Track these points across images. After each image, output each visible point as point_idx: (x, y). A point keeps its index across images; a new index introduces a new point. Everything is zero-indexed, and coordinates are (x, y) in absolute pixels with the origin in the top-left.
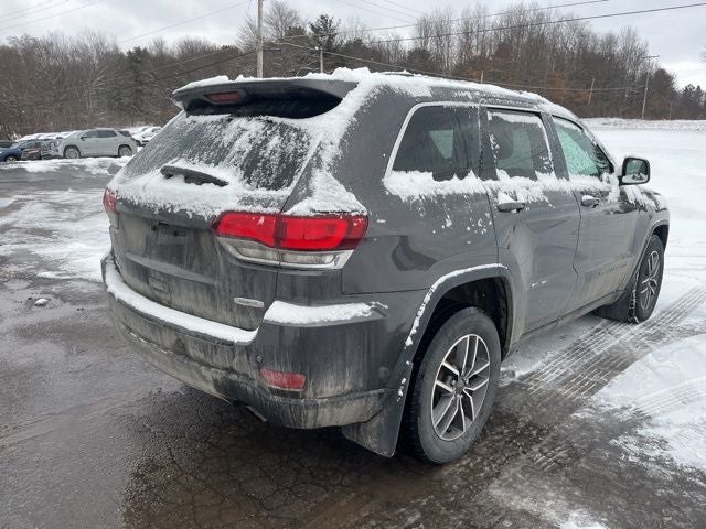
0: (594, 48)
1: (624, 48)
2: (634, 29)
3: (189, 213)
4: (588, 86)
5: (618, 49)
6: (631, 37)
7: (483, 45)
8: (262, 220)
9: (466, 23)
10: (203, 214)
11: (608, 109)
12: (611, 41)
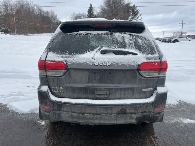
0: (44, 14)
1: (52, 15)
2: (53, 11)
3: (127, 65)
4: (45, 25)
5: (50, 15)
6: (52, 12)
7: (11, 9)
8: (156, 64)
9: (5, 2)
10: (134, 64)
11: (51, 31)
12: (48, 13)
